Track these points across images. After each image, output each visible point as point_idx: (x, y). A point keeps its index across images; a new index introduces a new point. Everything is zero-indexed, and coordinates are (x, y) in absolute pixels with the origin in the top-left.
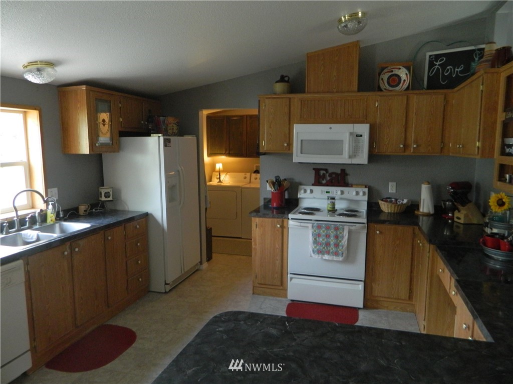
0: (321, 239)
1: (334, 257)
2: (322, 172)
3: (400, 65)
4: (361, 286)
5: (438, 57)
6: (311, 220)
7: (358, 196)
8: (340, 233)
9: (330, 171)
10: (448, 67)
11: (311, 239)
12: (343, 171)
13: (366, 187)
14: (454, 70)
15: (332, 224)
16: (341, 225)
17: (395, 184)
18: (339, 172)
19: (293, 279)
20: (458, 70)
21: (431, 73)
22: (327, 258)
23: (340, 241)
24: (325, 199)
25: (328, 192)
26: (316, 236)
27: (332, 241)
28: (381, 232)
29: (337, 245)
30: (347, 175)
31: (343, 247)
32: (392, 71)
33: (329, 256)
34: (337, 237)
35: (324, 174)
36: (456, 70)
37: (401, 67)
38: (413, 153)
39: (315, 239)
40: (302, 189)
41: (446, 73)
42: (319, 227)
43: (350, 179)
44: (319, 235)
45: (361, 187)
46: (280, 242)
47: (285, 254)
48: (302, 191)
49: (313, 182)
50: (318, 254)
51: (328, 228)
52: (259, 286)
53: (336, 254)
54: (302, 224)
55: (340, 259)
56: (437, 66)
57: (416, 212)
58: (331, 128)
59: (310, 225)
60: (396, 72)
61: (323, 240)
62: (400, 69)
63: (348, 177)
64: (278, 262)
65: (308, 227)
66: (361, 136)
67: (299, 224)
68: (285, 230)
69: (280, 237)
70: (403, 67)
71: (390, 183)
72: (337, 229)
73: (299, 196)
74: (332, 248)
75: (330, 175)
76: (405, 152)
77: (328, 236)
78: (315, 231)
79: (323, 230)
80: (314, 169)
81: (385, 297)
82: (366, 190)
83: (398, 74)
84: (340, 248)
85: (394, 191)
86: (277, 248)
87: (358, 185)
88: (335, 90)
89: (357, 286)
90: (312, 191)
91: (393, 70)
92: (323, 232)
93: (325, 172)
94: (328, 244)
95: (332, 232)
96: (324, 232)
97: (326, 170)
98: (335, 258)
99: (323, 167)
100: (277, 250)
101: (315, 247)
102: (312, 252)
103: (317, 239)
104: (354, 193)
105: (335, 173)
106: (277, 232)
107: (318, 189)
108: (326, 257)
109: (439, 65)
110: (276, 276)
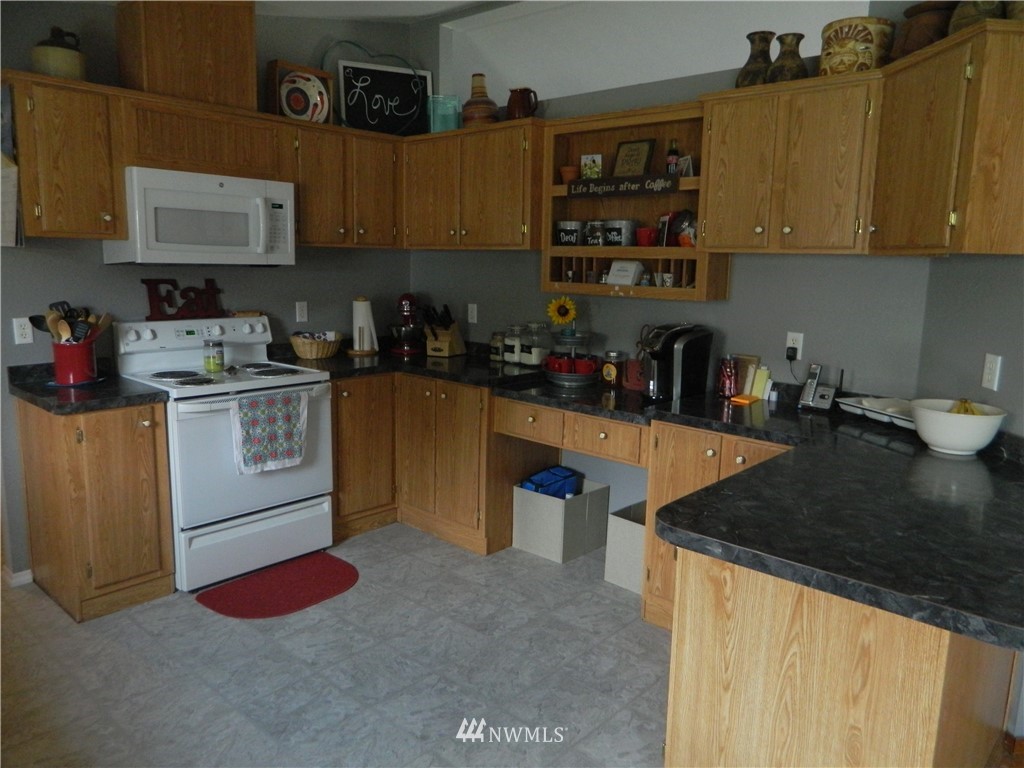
0: (259, 430)
1: (287, 460)
2: (163, 289)
3: (310, 73)
4: (326, 506)
5: (358, 73)
6: (227, 393)
7: (254, 334)
8: (294, 408)
9: (183, 284)
10: (377, 96)
11: (237, 433)
12: (210, 283)
13: (261, 314)
14: (386, 103)
15: (261, 396)
16: (294, 391)
17: (305, 303)
18: (201, 284)
19: (195, 541)
20: (393, 104)
21: (351, 101)
22: (273, 468)
23: (295, 426)
24: (198, 348)
25: (190, 333)
26: (249, 424)
27: (281, 428)
28: (349, 394)
29: (289, 436)
30: (219, 291)
31: (300, 436)
32: (294, 82)
33: (276, 462)
34: (288, 418)
35: (168, 291)
36: (389, 103)
37: (312, 77)
38: (357, 243)
39: (248, 433)
40: (127, 332)
41: (375, 105)
42: (254, 405)
43: (226, 301)
44: (254, 423)
45: (253, 316)
46: (151, 464)
47: (163, 489)
48: (132, 336)
49: (147, 311)
50: (256, 463)
51: (271, 402)
52: (98, 592)
53: (290, 453)
54: (215, 406)
55: (297, 461)
56: (358, 90)
57: (351, 352)
58: (221, 185)
59: (233, 405)
60: (301, 84)
61: (264, 430)
62: (309, 80)
63: (222, 296)
64: (148, 515)
65: (228, 410)
66: (281, 206)
67: (206, 407)
68: (160, 432)
69: (151, 450)
70: (318, 78)
71: (297, 303)
72: (287, 401)
73: (123, 349)
74: (282, 444)
75: (184, 294)
76: (344, 242)
77: (272, 420)
78: (246, 415)
79: (263, 408)
80: (144, 281)
81: (358, 512)
82: (265, 319)
83: (305, 90)
84: (296, 439)
85: (305, 319)
86: (144, 480)
87: (245, 312)
88: (211, 99)
89: (318, 507)
90: (154, 335)
91: (296, 79)
92: (260, 414)
93: (170, 287)
94: (273, 438)
95: (280, 410)
96: (263, 412)
97: (173, 283)
98: (288, 463)
99: (166, 277)
100: (145, 485)
101: (248, 451)
102: (242, 463)
103: (251, 432)
104: (247, 329)
105: (194, 288)
106: (141, 440)
107: (167, 329)
108: (271, 465)
109: (361, 88)
110: (146, 550)
